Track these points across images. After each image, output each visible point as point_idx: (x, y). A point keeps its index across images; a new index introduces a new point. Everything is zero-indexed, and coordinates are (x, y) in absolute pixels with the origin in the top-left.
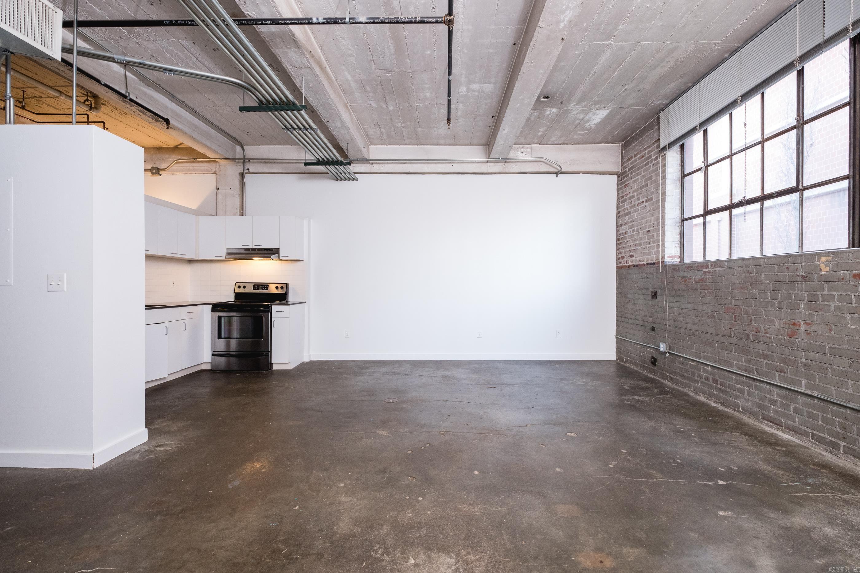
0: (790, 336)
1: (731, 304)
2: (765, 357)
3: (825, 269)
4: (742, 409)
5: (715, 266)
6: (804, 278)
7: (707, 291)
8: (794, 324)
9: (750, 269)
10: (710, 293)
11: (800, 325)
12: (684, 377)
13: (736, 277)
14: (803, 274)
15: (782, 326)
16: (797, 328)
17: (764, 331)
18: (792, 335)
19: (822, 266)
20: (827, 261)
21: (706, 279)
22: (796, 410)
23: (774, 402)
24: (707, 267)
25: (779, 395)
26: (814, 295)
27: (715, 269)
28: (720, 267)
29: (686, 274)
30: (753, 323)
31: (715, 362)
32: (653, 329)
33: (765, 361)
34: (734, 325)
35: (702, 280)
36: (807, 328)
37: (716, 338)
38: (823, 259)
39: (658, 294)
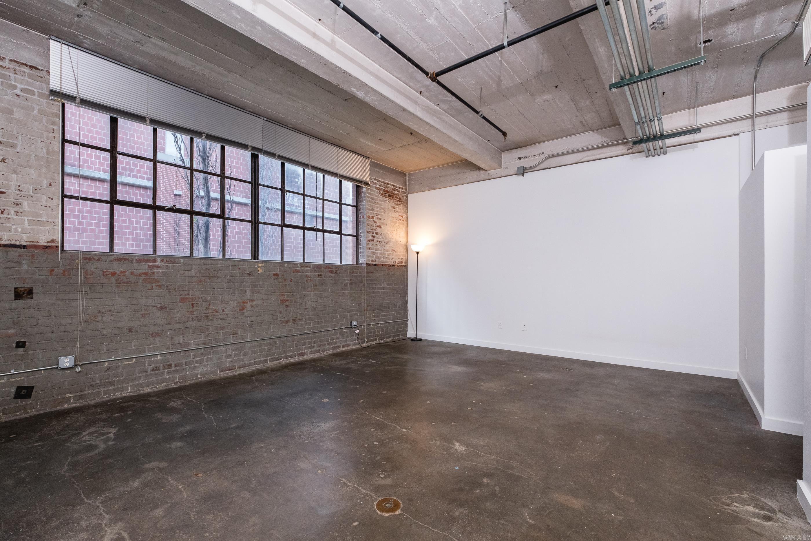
0: (241, 310)
1: (188, 294)
2: (222, 328)
3: (261, 271)
4: (201, 375)
5: (167, 261)
6: (249, 275)
7: (154, 284)
8: (244, 302)
9: (208, 267)
10: (159, 286)
11: (247, 303)
12: (112, 383)
13: (193, 272)
14: (249, 272)
15: (236, 305)
16: (246, 304)
17: (222, 311)
18: (242, 309)
19: (259, 269)
20: (262, 266)
21: (154, 273)
22: (245, 355)
23: (229, 356)
24: (155, 261)
25: (233, 350)
26: (255, 284)
27: (167, 264)
28: (174, 262)
29: (115, 265)
30: (212, 307)
31: (168, 348)
32: (20, 345)
33: (221, 331)
34: (192, 312)
35: (146, 274)
36: (251, 303)
37: (168, 327)
38: (260, 265)
39: (34, 291)
